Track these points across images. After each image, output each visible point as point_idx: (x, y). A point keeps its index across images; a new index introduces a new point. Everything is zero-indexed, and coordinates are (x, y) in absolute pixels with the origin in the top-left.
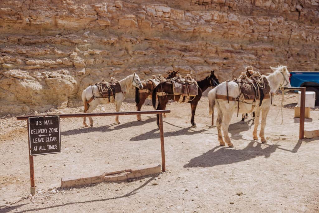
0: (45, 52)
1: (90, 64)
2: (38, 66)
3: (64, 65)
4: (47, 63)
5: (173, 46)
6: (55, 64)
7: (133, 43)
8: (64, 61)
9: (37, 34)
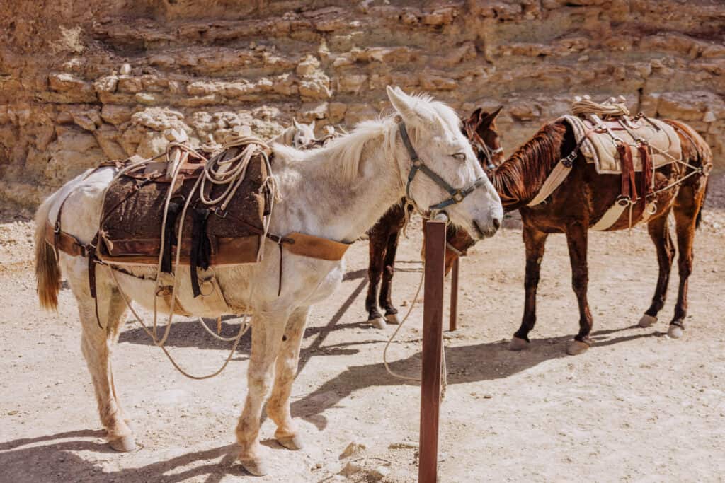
0: (238, 59)
1: (350, 89)
2: (211, 98)
3: (277, 93)
4: (234, 89)
5: (665, 21)
6: (254, 93)
7: (502, 20)
8: (277, 84)
9: (250, 14)
